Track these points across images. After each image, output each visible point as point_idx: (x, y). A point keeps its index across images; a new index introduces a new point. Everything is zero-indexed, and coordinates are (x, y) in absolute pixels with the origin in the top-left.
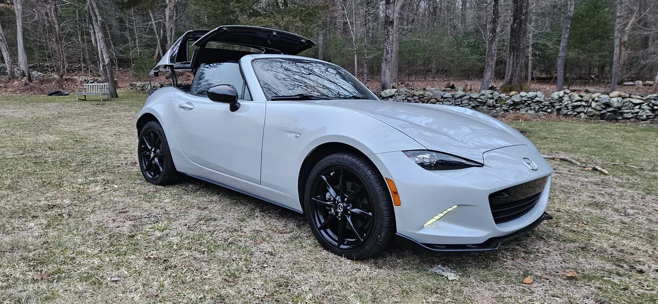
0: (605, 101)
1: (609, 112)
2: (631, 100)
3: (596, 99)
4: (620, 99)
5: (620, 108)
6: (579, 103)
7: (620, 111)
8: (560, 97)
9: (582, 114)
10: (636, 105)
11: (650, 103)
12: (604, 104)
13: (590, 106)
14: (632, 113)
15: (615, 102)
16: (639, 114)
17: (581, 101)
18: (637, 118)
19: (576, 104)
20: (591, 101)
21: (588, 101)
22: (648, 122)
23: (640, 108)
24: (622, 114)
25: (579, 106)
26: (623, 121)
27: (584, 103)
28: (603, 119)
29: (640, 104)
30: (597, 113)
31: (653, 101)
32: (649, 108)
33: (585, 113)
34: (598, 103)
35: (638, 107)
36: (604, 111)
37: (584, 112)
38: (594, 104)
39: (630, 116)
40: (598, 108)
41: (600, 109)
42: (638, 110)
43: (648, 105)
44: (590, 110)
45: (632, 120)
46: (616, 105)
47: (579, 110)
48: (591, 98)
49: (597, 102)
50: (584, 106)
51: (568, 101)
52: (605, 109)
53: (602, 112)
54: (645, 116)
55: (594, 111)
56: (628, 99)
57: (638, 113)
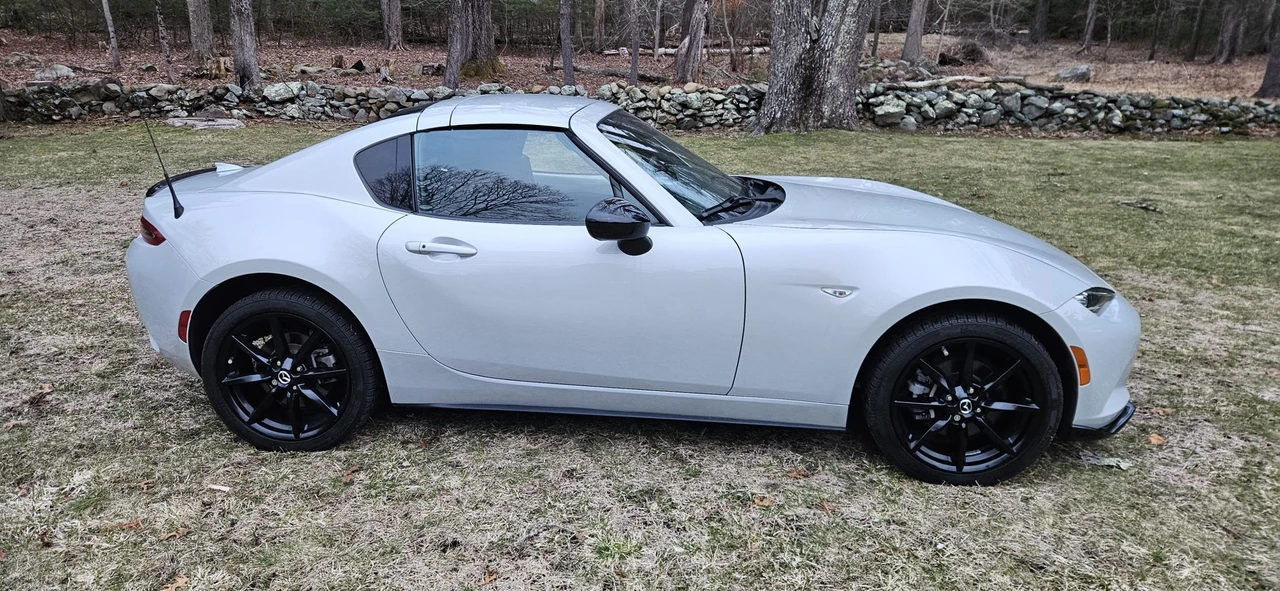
0: (682, 99)
1: (687, 116)
2: (712, 95)
3: (668, 96)
4: (698, 94)
5: (699, 110)
6: (643, 104)
7: (701, 114)
8: (613, 94)
9: (650, 121)
10: (718, 102)
11: (734, 98)
12: (680, 104)
13: (660, 107)
14: (716, 116)
15: (694, 99)
16: (724, 117)
17: (645, 99)
18: (722, 124)
19: (638, 105)
20: (659, 99)
21: (655, 100)
22: (736, 128)
23: (723, 108)
24: (703, 117)
25: (644, 108)
26: (705, 129)
27: (650, 104)
28: (679, 128)
29: (722, 101)
30: (672, 118)
31: (737, 96)
32: (734, 107)
33: (655, 120)
34: (672, 102)
35: (720, 106)
36: (680, 116)
37: (653, 119)
38: (665, 105)
39: (713, 120)
40: (673, 111)
41: (676, 112)
42: (722, 111)
43: (732, 103)
44: (661, 115)
45: (716, 127)
46: (696, 104)
47: (644, 114)
48: (659, 93)
49: (668, 100)
50: (651, 108)
51: (626, 100)
52: (681, 111)
53: (678, 117)
54: (731, 120)
55: (668, 116)
56: (708, 94)
57: (721, 115)
